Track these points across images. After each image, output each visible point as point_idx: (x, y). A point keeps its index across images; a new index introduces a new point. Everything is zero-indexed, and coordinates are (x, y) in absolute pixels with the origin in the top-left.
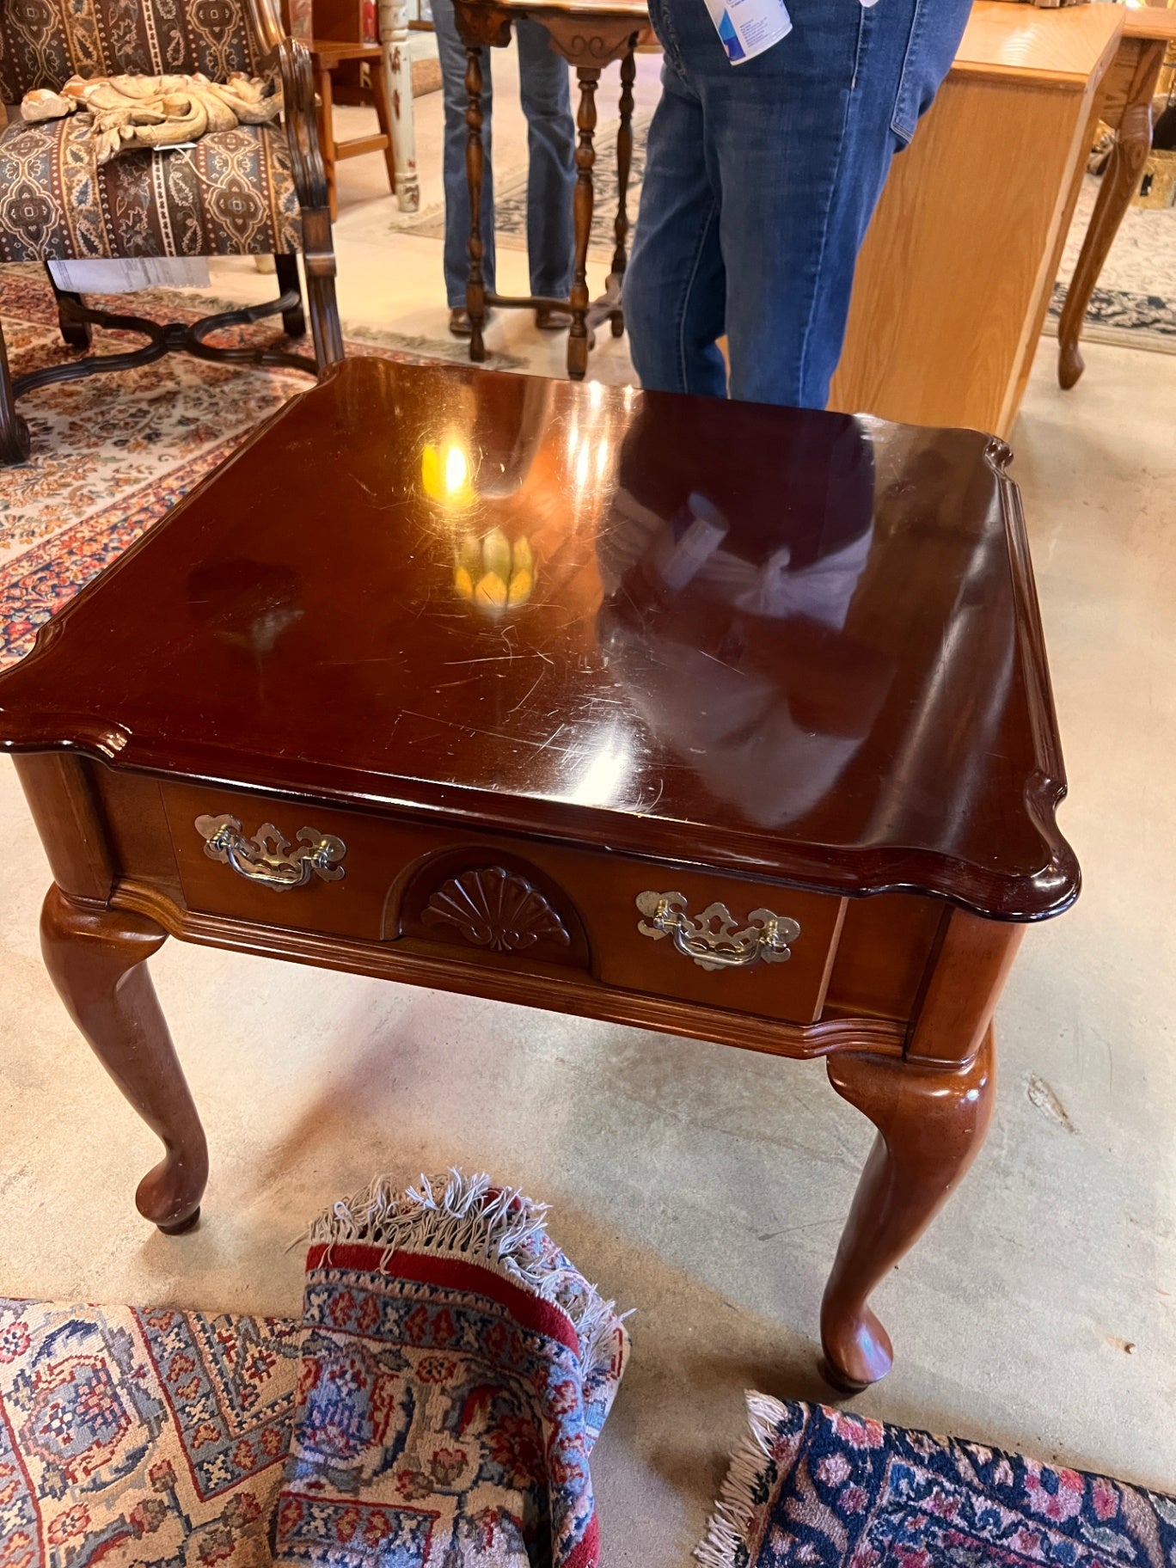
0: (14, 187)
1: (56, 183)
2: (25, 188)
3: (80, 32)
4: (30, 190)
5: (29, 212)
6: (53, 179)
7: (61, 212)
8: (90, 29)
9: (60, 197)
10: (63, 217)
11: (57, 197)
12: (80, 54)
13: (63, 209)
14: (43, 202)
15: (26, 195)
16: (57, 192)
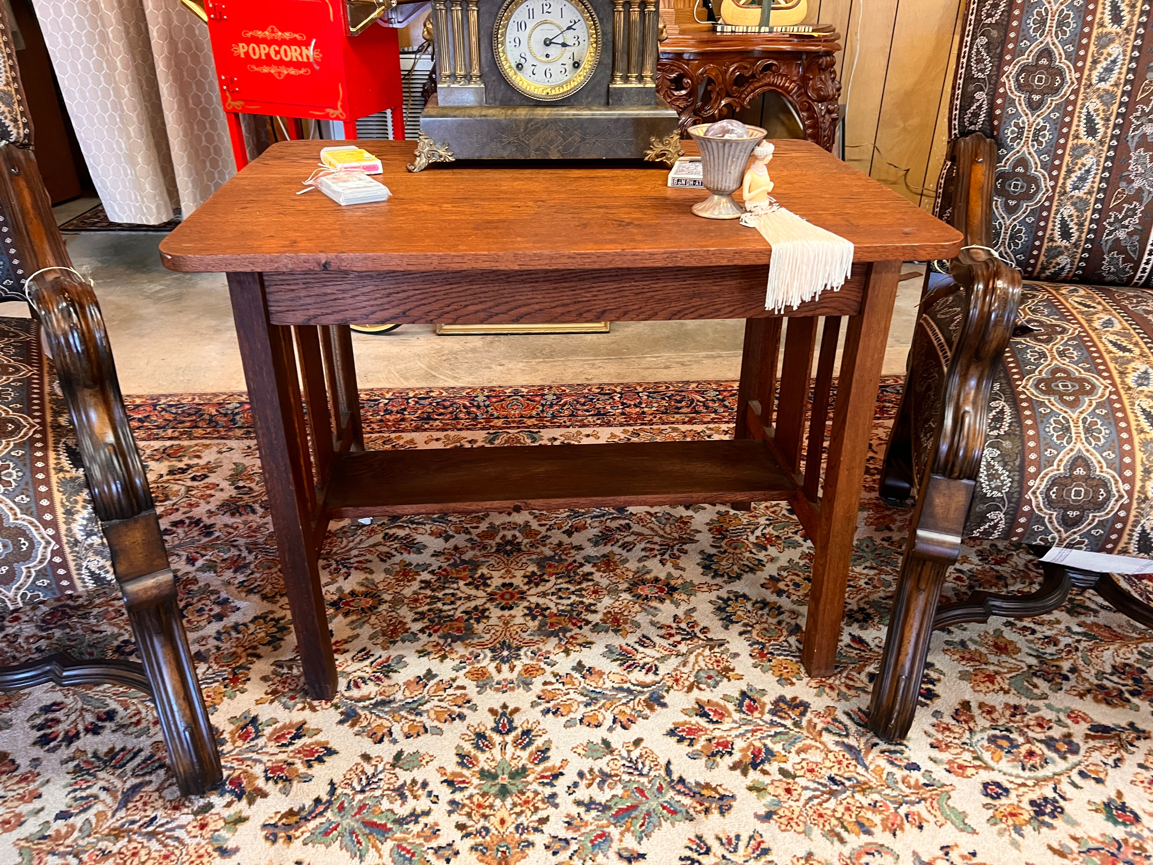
0: (1065, 457)
1: (1127, 460)
2: (1079, 460)
3: (1068, 210)
4: (1087, 464)
5: (1078, 494)
6: (1123, 454)
7: (1125, 500)
8: (1081, 211)
9: (1131, 481)
10: (1126, 508)
11: (1125, 480)
12: (1057, 234)
13: (1130, 497)
14: (1104, 484)
15: (1080, 471)
16: (1128, 473)
